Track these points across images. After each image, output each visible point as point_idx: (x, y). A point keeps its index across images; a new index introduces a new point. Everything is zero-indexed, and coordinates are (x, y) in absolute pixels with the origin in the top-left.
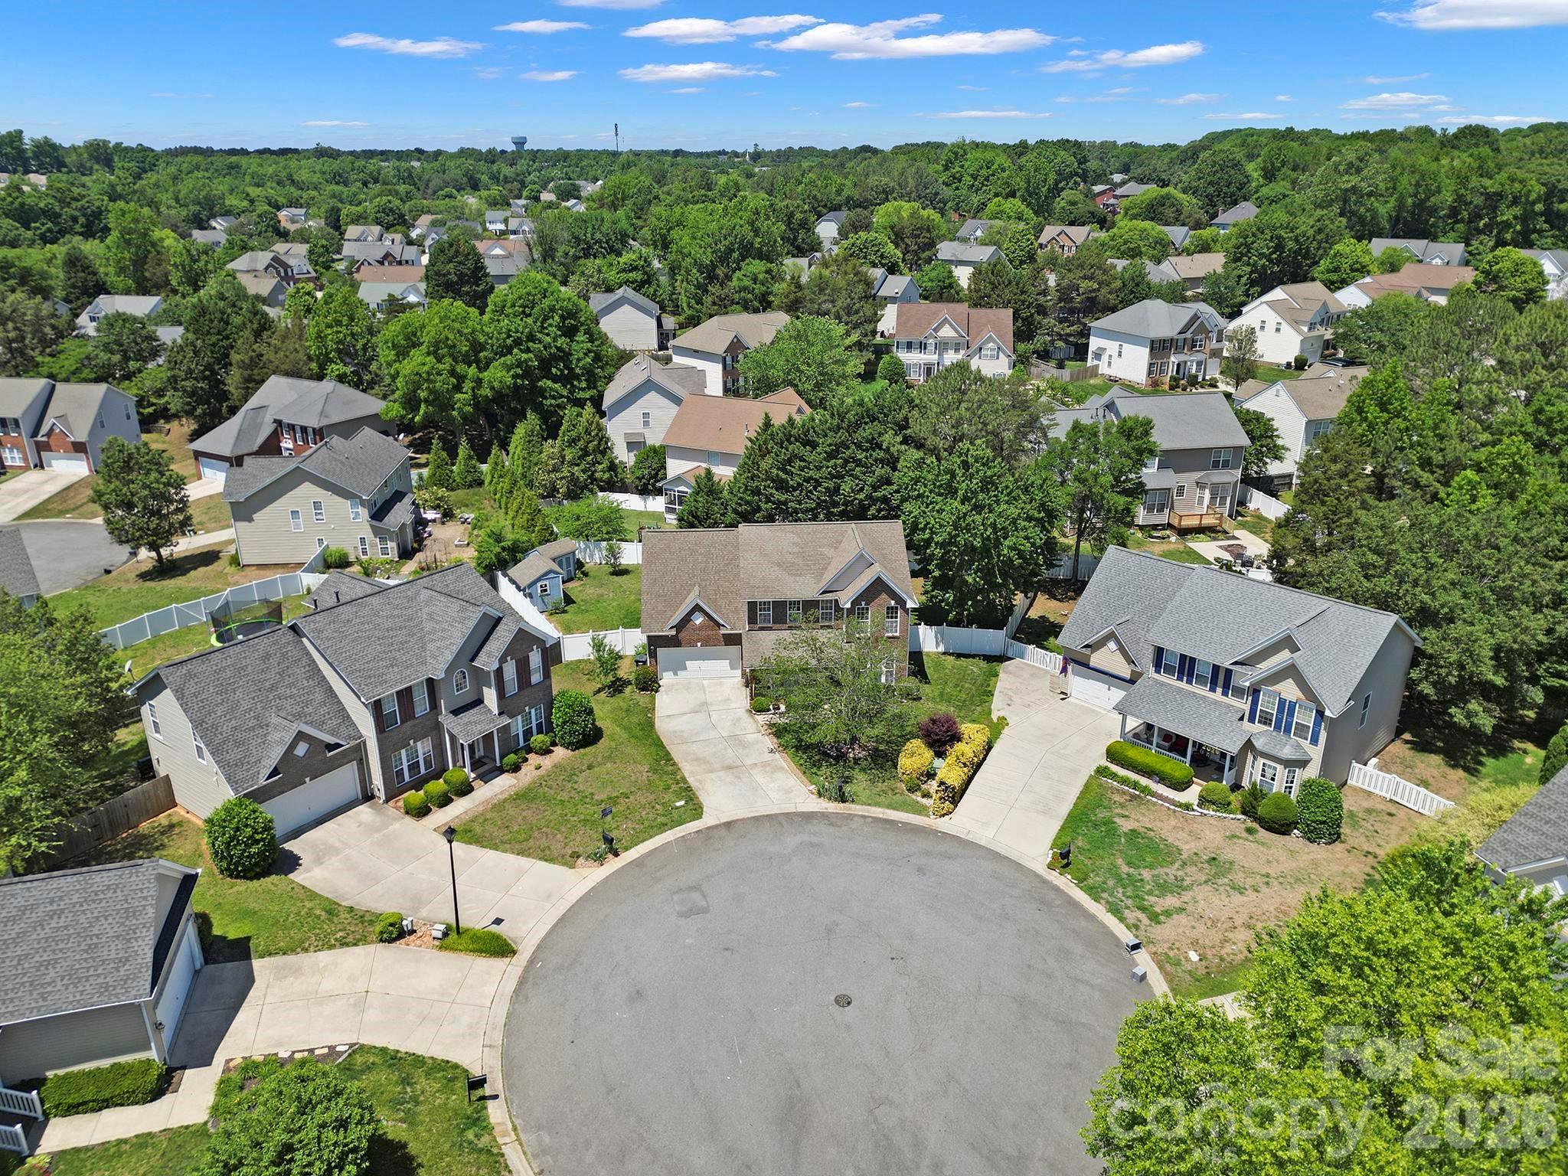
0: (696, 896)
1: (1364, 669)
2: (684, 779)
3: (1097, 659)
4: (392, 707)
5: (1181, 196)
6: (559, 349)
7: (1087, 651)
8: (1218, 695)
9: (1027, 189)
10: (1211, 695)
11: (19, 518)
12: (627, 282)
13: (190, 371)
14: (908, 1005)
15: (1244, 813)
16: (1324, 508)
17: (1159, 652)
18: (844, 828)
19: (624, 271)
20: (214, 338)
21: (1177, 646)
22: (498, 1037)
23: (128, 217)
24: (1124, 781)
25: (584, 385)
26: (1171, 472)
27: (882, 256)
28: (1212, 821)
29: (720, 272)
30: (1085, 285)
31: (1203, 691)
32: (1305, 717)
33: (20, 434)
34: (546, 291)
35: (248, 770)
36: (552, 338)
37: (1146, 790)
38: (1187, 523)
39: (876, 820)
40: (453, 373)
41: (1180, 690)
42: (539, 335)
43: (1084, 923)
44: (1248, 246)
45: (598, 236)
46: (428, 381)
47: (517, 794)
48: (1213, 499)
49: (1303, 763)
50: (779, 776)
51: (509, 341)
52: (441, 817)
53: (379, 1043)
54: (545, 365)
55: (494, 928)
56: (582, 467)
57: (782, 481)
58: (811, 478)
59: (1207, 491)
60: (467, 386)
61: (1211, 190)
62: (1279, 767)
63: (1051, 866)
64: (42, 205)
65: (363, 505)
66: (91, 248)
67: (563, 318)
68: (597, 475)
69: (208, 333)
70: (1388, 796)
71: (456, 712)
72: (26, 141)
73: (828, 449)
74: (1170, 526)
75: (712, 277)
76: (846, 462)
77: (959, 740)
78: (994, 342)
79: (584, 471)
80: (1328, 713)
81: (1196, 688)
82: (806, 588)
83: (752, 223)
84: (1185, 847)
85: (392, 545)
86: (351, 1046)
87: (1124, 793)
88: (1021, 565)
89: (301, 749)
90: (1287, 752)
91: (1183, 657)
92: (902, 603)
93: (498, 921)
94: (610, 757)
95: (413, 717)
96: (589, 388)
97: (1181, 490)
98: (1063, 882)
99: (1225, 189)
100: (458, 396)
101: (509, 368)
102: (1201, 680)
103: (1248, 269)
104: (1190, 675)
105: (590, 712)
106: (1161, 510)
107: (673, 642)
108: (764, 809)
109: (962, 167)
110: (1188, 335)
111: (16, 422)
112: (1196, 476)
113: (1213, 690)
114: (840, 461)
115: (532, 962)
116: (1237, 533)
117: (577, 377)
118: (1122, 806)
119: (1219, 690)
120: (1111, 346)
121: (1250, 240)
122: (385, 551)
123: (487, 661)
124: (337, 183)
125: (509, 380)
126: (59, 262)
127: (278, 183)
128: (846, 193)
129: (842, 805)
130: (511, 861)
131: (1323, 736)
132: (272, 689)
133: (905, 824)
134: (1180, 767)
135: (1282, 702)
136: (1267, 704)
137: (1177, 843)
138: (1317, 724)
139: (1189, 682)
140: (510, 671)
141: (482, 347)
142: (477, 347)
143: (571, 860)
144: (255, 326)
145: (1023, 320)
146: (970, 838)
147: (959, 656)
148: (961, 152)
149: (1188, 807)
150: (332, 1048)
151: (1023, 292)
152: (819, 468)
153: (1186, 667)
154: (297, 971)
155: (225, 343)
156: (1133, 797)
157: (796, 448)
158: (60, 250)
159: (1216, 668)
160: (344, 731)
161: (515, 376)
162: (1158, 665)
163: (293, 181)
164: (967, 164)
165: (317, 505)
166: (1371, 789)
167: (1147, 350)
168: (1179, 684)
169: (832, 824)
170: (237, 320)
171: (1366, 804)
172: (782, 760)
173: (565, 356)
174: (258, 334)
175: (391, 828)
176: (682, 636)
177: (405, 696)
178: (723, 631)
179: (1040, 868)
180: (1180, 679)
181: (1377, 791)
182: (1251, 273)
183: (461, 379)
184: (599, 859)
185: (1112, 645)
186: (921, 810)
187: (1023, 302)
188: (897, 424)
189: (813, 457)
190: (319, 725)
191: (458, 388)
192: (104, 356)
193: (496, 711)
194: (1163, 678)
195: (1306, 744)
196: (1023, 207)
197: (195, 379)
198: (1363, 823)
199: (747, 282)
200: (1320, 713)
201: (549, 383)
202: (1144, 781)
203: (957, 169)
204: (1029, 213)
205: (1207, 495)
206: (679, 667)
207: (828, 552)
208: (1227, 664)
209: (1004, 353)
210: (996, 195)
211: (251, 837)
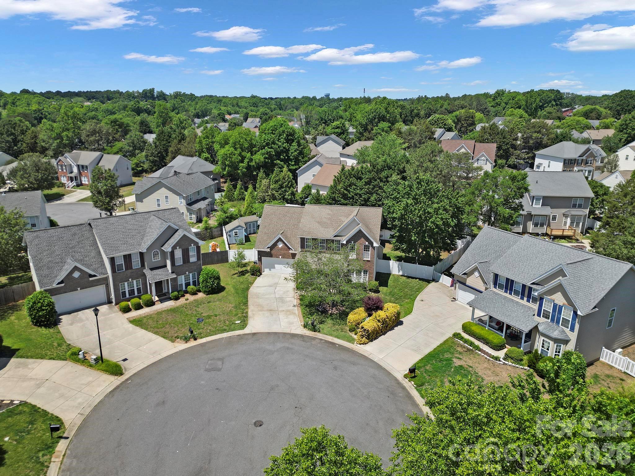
0: (220, 363)
1: (606, 292)
2: (247, 313)
3: (470, 281)
4: (120, 261)
5: (602, 109)
6: (284, 148)
7: (465, 276)
8: (524, 302)
9: (526, 105)
10: (521, 301)
11: (79, 201)
12: (334, 133)
13: (152, 153)
14: (290, 432)
15: (529, 366)
16: (618, 220)
17: (496, 276)
18: (309, 343)
19: (333, 128)
20: (165, 142)
21: (505, 273)
22: (88, 410)
23: (162, 107)
24: (466, 341)
25: (293, 163)
26: (549, 208)
27: (445, 124)
28: (509, 368)
29: (369, 127)
30: (535, 135)
31: (517, 299)
32: (567, 314)
33: (88, 172)
34: (282, 124)
35: (49, 280)
36: (282, 144)
37: (478, 348)
38: (555, 233)
39: (327, 342)
40: (240, 154)
41: (505, 298)
42: (277, 142)
43: (410, 407)
44: (627, 125)
45: (330, 117)
46: (230, 157)
47: (171, 309)
48: (572, 223)
49: (566, 342)
50: (291, 317)
51: (264, 144)
52: (134, 314)
53: (33, 403)
54: (278, 154)
55: (121, 363)
56: (279, 192)
57: (346, 195)
58: (358, 194)
59: (569, 219)
60: (246, 161)
61: (619, 108)
62: (552, 343)
63: (405, 376)
64: (145, 108)
65: (184, 199)
66: (150, 119)
67: (287, 135)
68: (286, 197)
69: (163, 140)
70: (623, 370)
71: (152, 269)
72: (155, 92)
73: (366, 181)
74: (546, 234)
75: (366, 129)
76: (374, 187)
77: (382, 310)
78: (485, 157)
79: (280, 194)
80: (579, 313)
81: (513, 297)
82: (329, 234)
83: (386, 109)
84: (487, 379)
85: (194, 216)
86: (21, 402)
87: (464, 347)
88: (437, 232)
89: (76, 275)
90: (556, 334)
91: (508, 279)
92: (371, 243)
93: (125, 360)
94: (221, 300)
95: (131, 268)
96: (295, 165)
97: (554, 218)
98: (409, 385)
99: (626, 108)
100: (241, 164)
101: (263, 154)
102: (516, 293)
103: (626, 136)
104: (511, 290)
105: (218, 278)
106: (542, 225)
107: (269, 255)
108: (275, 329)
109: (501, 99)
110: (584, 158)
111: (87, 167)
112: (563, 211)
113: (522, 298)
114: (371, 186)
115: (127, 380)
116: (583, 241)
117: (291, 160)
118: (460, 353)
119: (525, 299)
120: (545, 162)
121: (627, 122)
122: (191, 219)
123: (167, 248)
124: (254, 107)
125: (262, 159)
126: (138, 123)
127: (233, 106)
128: (445, 107)
129: (313, 333)
130: (150, 335)
131: (577, 326)
132: (72, 248)
133: (340, 345)
134: (499, 337)
135: (555, 306)
136: (547, 307)
137: (483, 376)
138: (574, 319)
139: (510, 294)
140: (178, 254)
141: (255, 146)
142: (252, 146)
143: (173, 340)
144: (180, 138)
145: (504, 150)
146: (370, 357)
147: (409, 277)
148: (501, 93)
149: (497, 359)
150: (12, 401)
151: (504, 138)
152: (361, 189)
153: (509, 285)
154: (25, 366)
155: (168, 144)
156: (469, 350)
157: (353, 180)
158: (138, 118)
159: (524, 286)
160: (100, 270)
161: (265, 158)
162: (495, 284)
163: (238, 105)
164: (503, 98)
165: (167, 197)
166: (613, 365)
167: (562, 164)
168: (505, 294)
169: (304, 341)
170: (174, 136)
171: (607, 372)
172: (298, 311)
173: (287, 151)
174: (180, 141)
175: (110, 315)
176: (272, 252)
177: (128, 258)
178: (291, 252)
179: (399, 376)
180: (506, 292)
181: (616, 366)
182: (628, 137)
183: (243, 158)
184: (186, 340)
185: (476, 274)
186: (352, 340)
187: (504, 142)
188: (399, 170)
189: (360, 183)
190: (88, 266)
191: (242, 161)
192: (127, 148)
193: (170, 271)
194: (498, 291)
195: (567, 330)
196: (523, 112)
197: (155, 156)
198: (603, 382)
199: (379, 131)
200: (575, 313)
201: (279, 162)
202: (477, 343)
203: (499, 100)
204: (525, 115)
205: (569, 221)
206: (271, 267)
207: (343, 219)
208: (528, 284)
209: (489, 162)
210: (512, 108)
211: (41, 307)
